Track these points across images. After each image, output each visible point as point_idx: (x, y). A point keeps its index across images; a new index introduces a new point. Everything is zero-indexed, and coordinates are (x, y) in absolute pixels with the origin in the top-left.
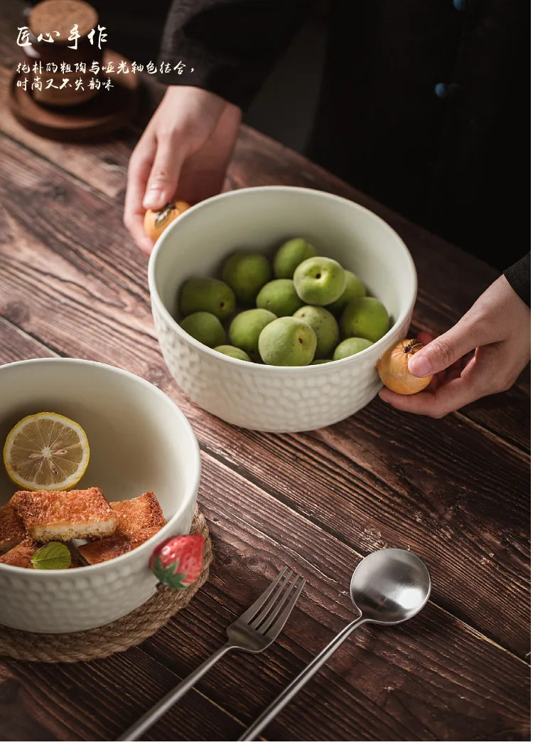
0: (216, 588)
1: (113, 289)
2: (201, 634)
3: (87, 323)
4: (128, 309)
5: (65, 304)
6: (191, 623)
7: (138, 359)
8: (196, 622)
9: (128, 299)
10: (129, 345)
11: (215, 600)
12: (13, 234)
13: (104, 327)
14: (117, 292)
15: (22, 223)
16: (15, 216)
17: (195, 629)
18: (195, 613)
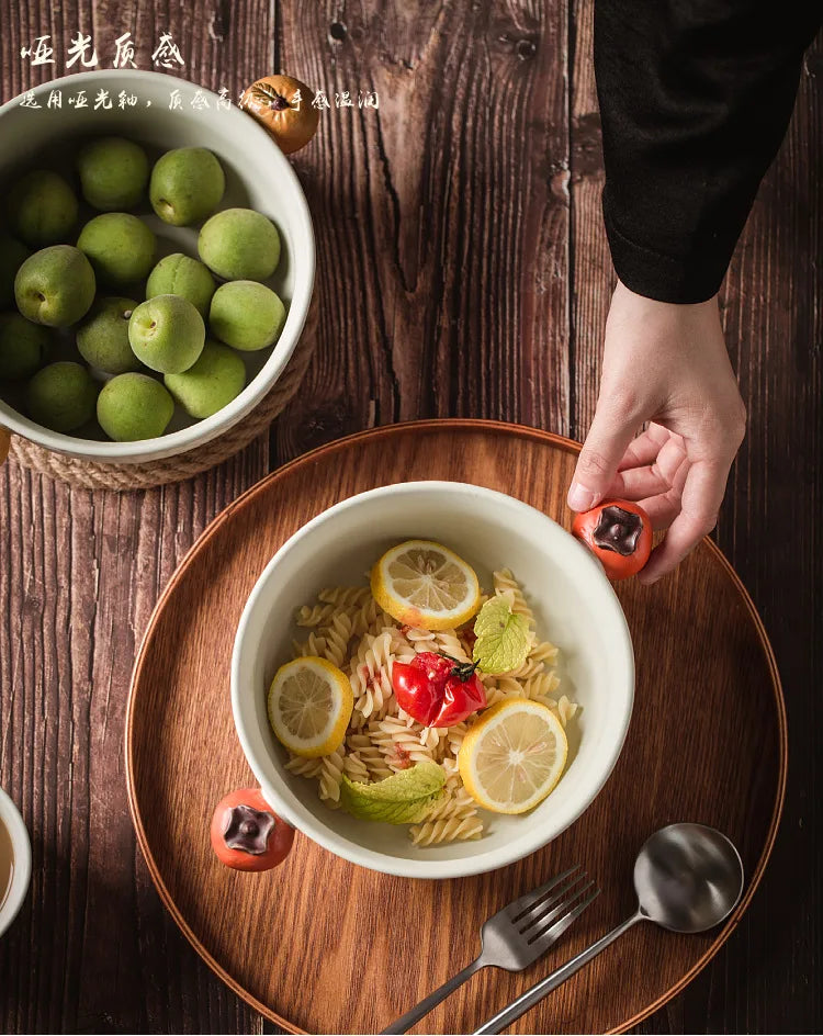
0: (89, 736)
1: (425, 252)
2: (16, 773)
3: (347, 271)
4: (410, 296)
5: (355, 221)
6: (22, 750)
7: (342, 374)
8: (27, 754)
9: (423, 283)
10: (356, 345)
11: (72, 750)
12: (414, 63)
13: (359, 294)
14: (424, 262)
15: (441, 56)
16: (444, 38)
17: (17, 761)
18: (38, 743)
